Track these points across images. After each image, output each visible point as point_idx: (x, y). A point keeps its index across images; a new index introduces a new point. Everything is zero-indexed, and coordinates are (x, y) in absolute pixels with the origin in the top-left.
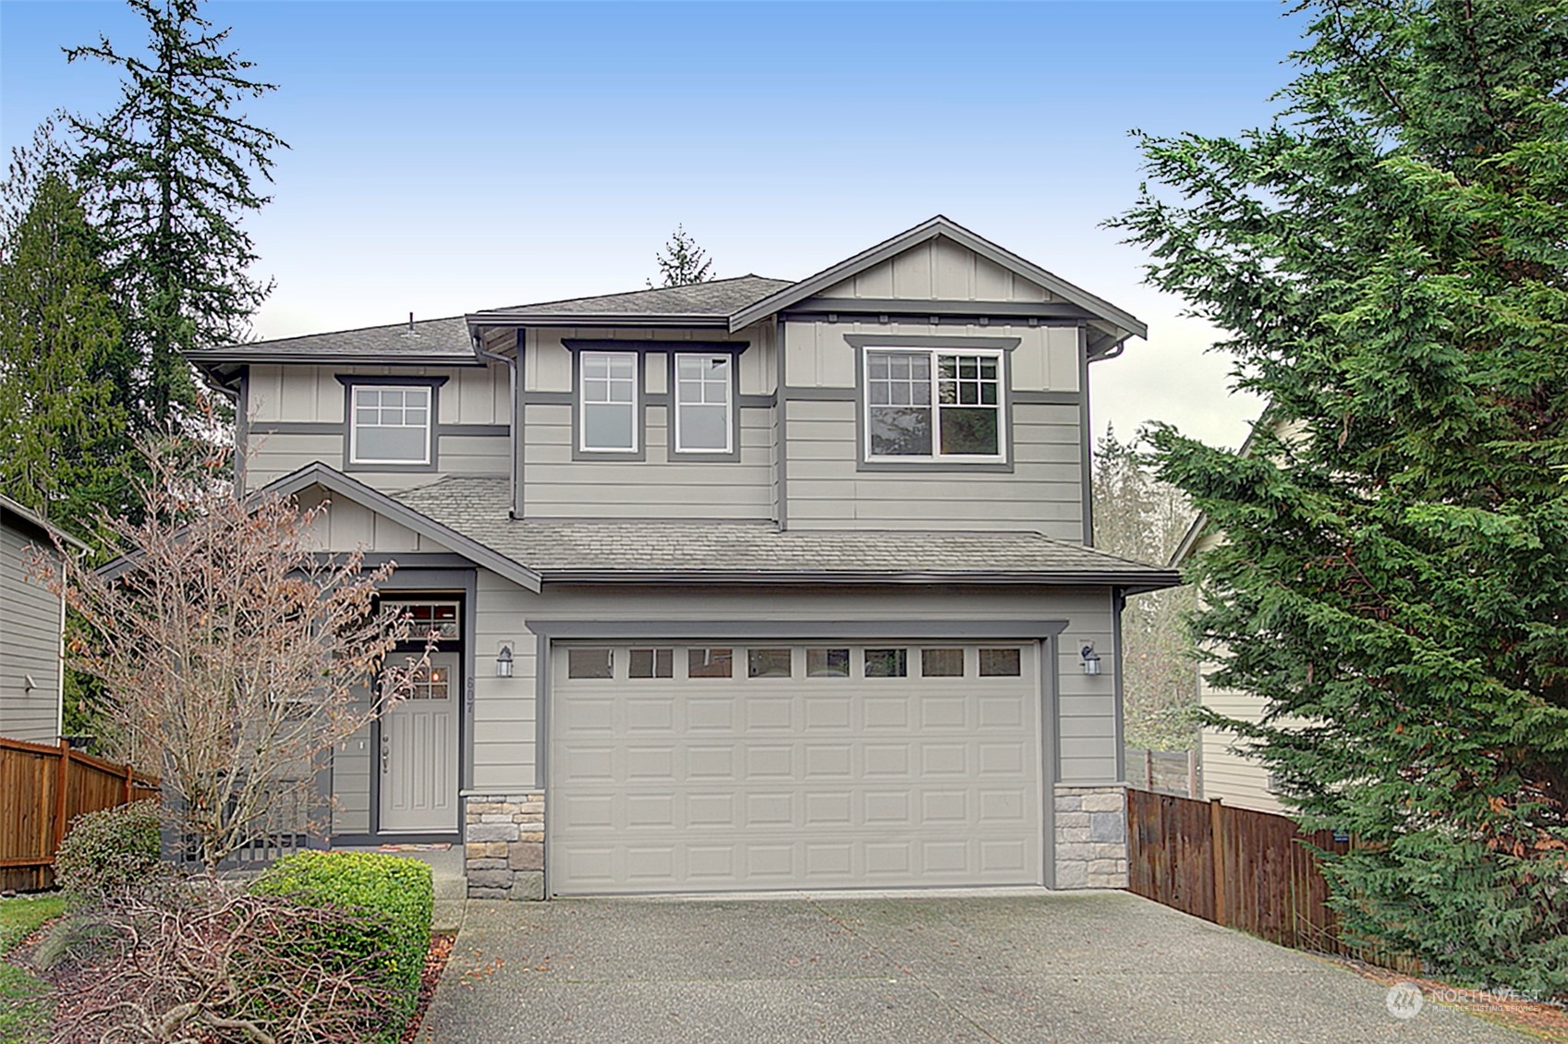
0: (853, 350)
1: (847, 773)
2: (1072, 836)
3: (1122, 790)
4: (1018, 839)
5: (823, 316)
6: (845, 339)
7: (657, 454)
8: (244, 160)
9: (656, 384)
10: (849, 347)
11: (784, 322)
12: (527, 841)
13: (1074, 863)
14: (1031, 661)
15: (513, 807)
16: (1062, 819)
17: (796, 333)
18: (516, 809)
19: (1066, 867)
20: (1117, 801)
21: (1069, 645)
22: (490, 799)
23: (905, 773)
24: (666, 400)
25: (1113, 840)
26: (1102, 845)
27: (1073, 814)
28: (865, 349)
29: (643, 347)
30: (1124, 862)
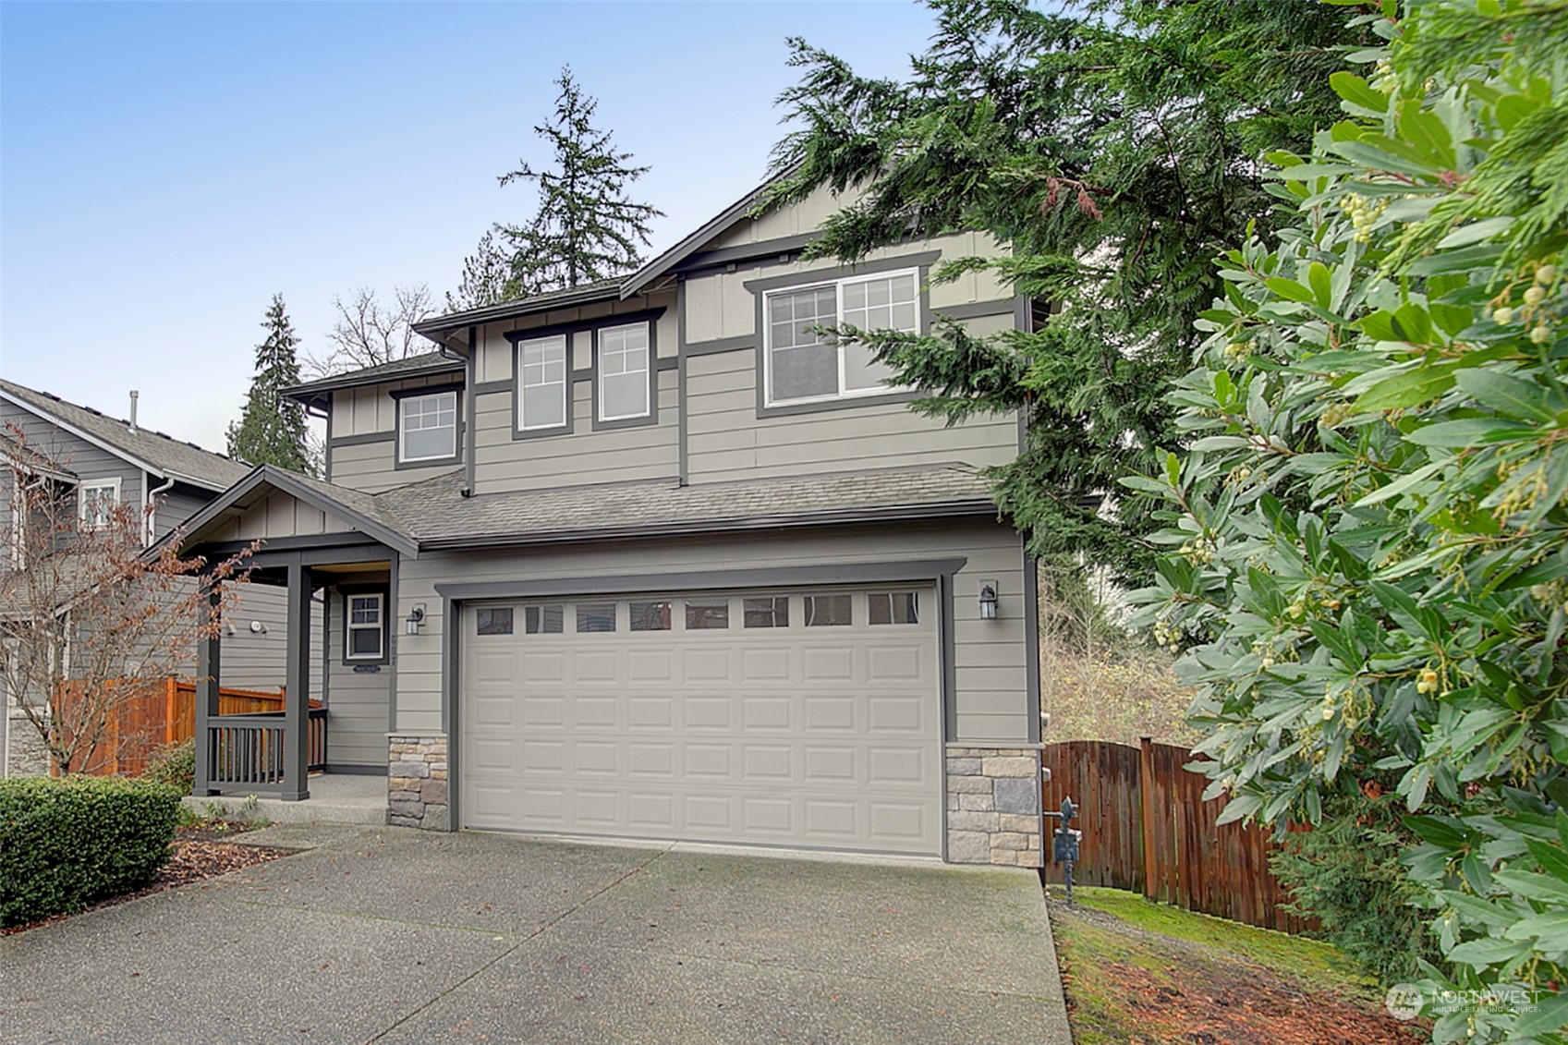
0: (753, 296)
1: (726, 726)
2: (970, 803)
3: (1034, 753)
4: (916, 804)
5: (722, 267)
6: (745, 286)
7: (584, 426)
8: (627, 231)
9: (582, 361)
10: (749, 293)
11: (684, 281)
12: (435, 779)
13: (972, 834)
14: (928, 607)
15: (424, 748)
16: (956, 782)
17: (697, 290)
18: (426, 750)
19: (961, 839)
20: (1026, 765)
21: (966, 587)
22: (407, 740)
23: (787, 727)
24: (591, 375)
25: (1024, 811)
26: (1009, 815)
27: (970, 778)
28: (764, 293)
29: (569, 329)
30: (1037, 837)
